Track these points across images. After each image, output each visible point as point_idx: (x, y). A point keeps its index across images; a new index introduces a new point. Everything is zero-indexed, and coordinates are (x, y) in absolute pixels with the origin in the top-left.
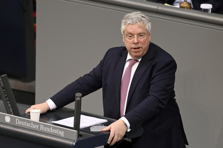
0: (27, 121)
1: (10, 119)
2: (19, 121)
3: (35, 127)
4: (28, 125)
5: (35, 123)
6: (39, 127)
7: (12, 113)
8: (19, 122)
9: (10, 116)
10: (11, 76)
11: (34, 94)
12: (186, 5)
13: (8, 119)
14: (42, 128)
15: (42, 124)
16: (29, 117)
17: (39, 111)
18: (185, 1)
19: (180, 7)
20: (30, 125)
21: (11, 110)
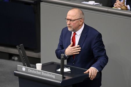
0: (35, 70)
2: (30, 70)
3: (39, 73)
4: (35, 72)
5: (39, 71)
6: (41, 73)
7: (26, 66)
8: (30, 71)
9: (25, 68)
10: (27, 48)
11: (40, 59)
12: (124, 8)
13: (24, 69)
14: (43, 74)
15: (42, 71)
16: (36, 68)
17: (41, 64)
18: (124, 6)
19: (121, 9)
20: (36, 72)
21: (26, 64)
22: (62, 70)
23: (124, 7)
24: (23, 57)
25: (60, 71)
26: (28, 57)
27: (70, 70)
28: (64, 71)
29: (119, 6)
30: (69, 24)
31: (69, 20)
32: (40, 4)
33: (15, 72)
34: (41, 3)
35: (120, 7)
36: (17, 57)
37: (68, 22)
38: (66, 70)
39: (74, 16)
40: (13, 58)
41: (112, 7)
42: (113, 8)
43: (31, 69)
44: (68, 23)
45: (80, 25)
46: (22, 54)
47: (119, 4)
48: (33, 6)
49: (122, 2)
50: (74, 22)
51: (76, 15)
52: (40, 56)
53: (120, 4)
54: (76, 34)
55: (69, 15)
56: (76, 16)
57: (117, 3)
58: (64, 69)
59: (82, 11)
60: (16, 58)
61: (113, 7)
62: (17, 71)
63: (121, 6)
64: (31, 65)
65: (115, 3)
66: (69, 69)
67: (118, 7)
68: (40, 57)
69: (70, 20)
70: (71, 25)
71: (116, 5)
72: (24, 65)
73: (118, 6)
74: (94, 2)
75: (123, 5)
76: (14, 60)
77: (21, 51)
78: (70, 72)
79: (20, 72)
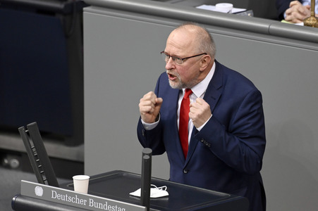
0: (70, 194)
1: (42, 190)
2: (57, 193)
3: (82, 202)
4: (71, 200)
5: (80, 196)
6: (88, 203)
7: (46, 182)
8: (57, 196)
9: (42, 187)
10: (46, 135)
11: (82, 163)
12: (314, 22)
13: (39, 191)
14: (92, 204)
15: (91, 198)
16: (72, 187)
17: (86, 178)
18: (312, 16)
19: (305, 25)
20: (74, 200)
21: (44, 178)
22: (146, 193)
23: (312, 18)
24: (36, 157)
25: (140, 196)
26: (51, 158)
27: (166, 193)
28: (151, 196)
29: (299, 16)
32: (82, 11)
33: (14, 199)
34: (84, 9)
35: (301, 20)
36: (16, 159)
38: (156, 193)
39: (184, 47)
40: (6, 161)
41: (281, 20)
42: (283, 21)
43: (59, 192)
44: (168, 66)
45: (201, 72)
46: (34, 150)
47: (299, 12)
48: (61, 17)
49: (306, 4)
52: (82, 155)
53: (302, 11)
54: (192, 93)
55: (172, 44)
56: (190, 48)
57: (294, 9)
58: (152, 189)
59: (208, 32)
60: (15, 162)
61: (284, 19)
62: (19, 196)
63: (306, 17)
64: (60, 181)
65: (288, 7)
66: (164, 189)
67: (295, 20)
68: (83, 157)
69: (175, 57)
70: (176, 70)
71: (289, 14)
72: (41, 181)
73: (295, 16)
74: (231, 5)
75: (309, 13)
76: (8, 167)
77: (31, 142)
78: (167, 199)
79: (28, 199)
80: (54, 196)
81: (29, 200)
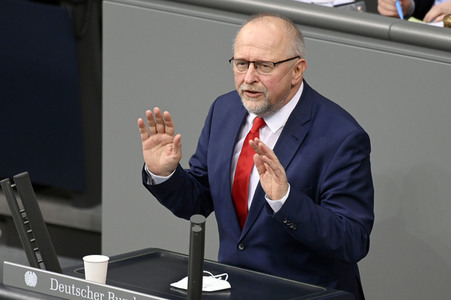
0: (78, 284)
1: (36, 278)
2: (58, 283)
3: (97, 297)
4: (80, 293)
5: (95, 288)
6: (106, 298)
7: (42, 265)
8: (59, 287)
9: (36, 272)
10: (42, 189)
11: (98, 235)
13: (31, 278)
15: (111, 290)
16: (81, 273)
17: (104, 259)
19: (445, 25)
20: (85, 294)
21: (39, 257)
22: (196, 283)
24: (27, 226)
25: (186, 288)
26: (48, 225)
27: (226, 285)
28: (204, 289)
30: (253, 83)
31: (249, 63)
37: (249, 74)
38: (213, 283)
39: (273, 46)
41: (409, 18)
43: (61, 281)
44: (247, 78)
45: (293, 86)
46: (24, 215)
50: (276, 72)
51: (281, 41)
52: (98, 221)
54: (264, 124)
56: (282, 48)
58: (204, 278)
62: (2, 285)
64: (63, 262)
66: (223, 278)
68: (100, 225)
69: (258, 64)
70: (260, 84)
72: (34, 263)
77: (19, 201)
78: (229, 294)
79: (14, 292)
80: (54, 287)
81: (16, 292)
